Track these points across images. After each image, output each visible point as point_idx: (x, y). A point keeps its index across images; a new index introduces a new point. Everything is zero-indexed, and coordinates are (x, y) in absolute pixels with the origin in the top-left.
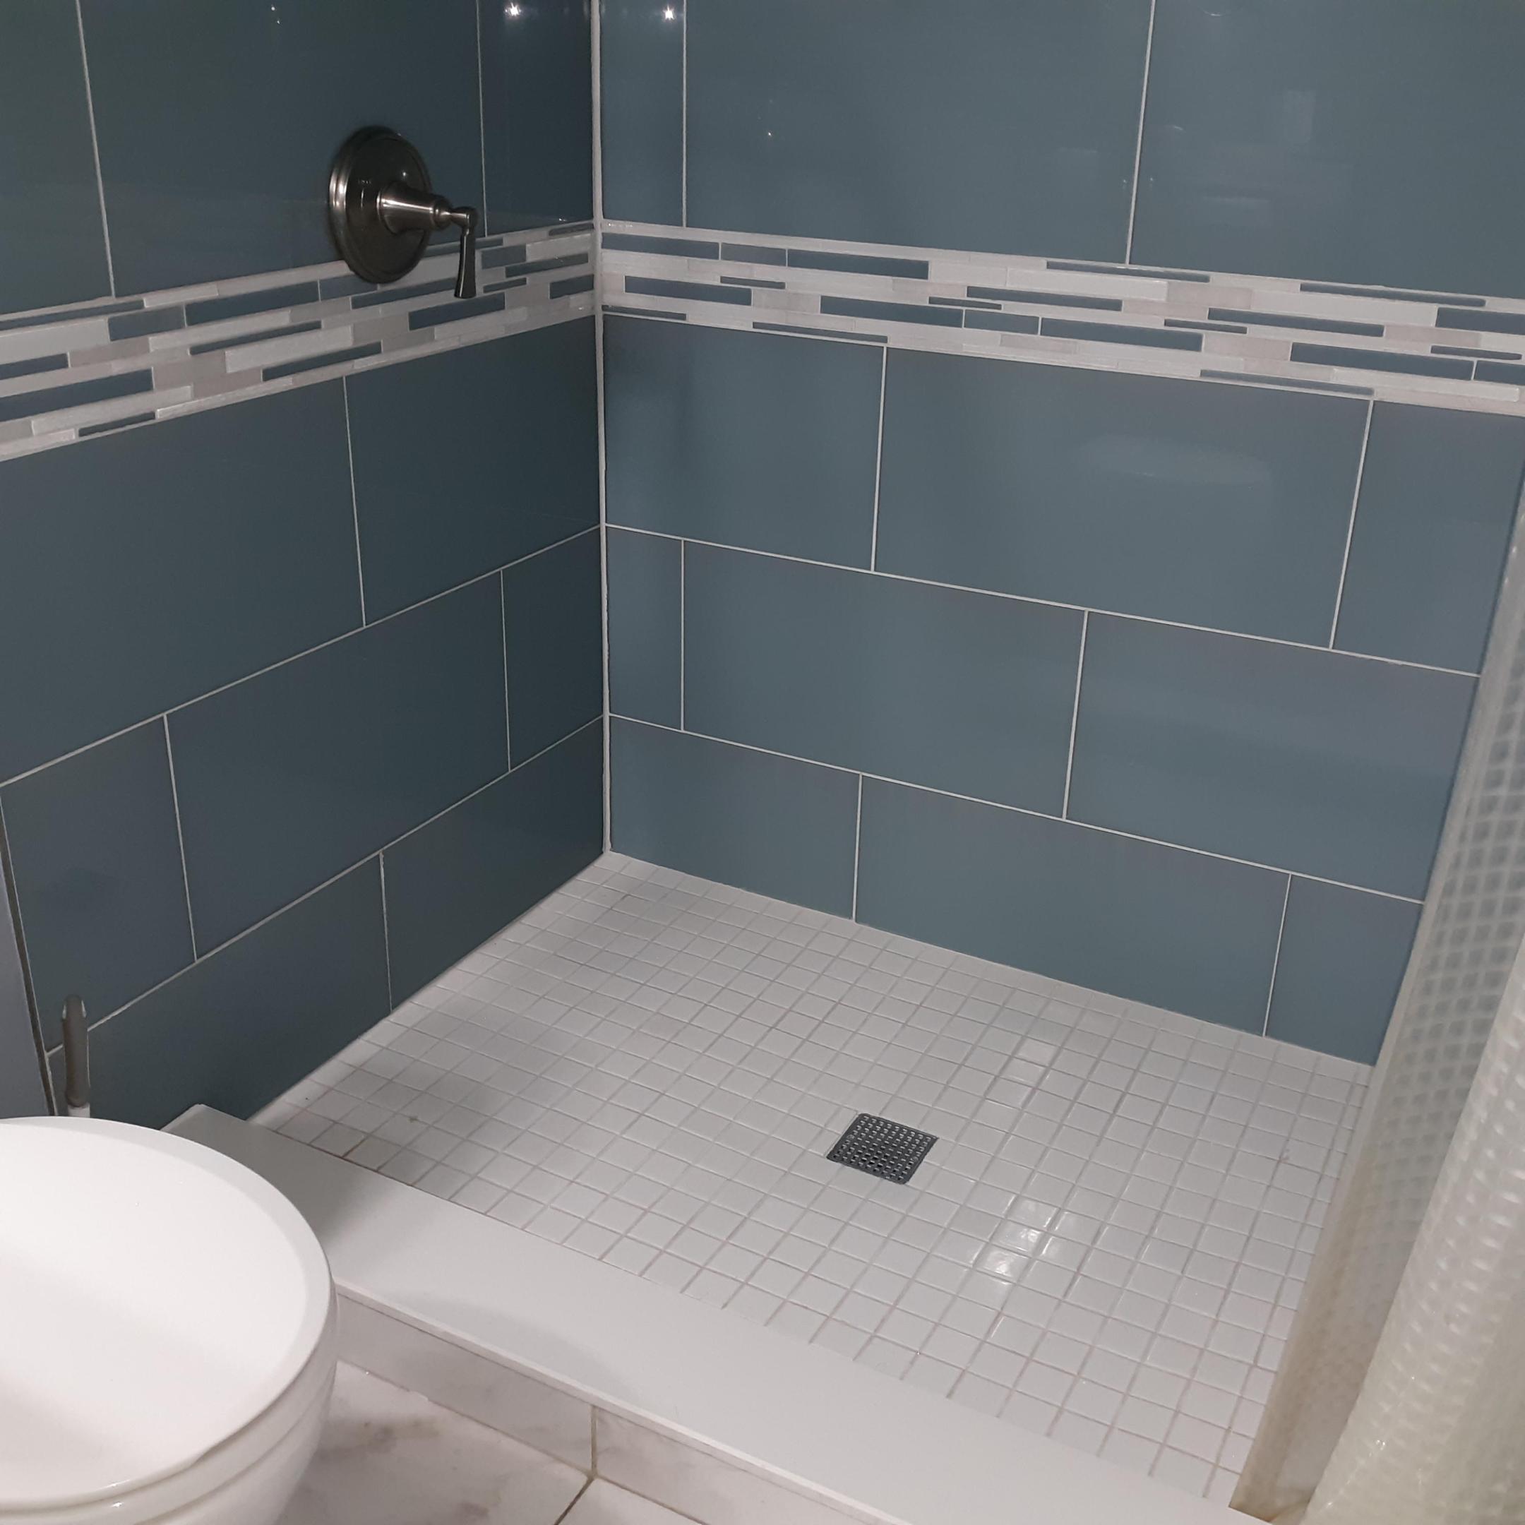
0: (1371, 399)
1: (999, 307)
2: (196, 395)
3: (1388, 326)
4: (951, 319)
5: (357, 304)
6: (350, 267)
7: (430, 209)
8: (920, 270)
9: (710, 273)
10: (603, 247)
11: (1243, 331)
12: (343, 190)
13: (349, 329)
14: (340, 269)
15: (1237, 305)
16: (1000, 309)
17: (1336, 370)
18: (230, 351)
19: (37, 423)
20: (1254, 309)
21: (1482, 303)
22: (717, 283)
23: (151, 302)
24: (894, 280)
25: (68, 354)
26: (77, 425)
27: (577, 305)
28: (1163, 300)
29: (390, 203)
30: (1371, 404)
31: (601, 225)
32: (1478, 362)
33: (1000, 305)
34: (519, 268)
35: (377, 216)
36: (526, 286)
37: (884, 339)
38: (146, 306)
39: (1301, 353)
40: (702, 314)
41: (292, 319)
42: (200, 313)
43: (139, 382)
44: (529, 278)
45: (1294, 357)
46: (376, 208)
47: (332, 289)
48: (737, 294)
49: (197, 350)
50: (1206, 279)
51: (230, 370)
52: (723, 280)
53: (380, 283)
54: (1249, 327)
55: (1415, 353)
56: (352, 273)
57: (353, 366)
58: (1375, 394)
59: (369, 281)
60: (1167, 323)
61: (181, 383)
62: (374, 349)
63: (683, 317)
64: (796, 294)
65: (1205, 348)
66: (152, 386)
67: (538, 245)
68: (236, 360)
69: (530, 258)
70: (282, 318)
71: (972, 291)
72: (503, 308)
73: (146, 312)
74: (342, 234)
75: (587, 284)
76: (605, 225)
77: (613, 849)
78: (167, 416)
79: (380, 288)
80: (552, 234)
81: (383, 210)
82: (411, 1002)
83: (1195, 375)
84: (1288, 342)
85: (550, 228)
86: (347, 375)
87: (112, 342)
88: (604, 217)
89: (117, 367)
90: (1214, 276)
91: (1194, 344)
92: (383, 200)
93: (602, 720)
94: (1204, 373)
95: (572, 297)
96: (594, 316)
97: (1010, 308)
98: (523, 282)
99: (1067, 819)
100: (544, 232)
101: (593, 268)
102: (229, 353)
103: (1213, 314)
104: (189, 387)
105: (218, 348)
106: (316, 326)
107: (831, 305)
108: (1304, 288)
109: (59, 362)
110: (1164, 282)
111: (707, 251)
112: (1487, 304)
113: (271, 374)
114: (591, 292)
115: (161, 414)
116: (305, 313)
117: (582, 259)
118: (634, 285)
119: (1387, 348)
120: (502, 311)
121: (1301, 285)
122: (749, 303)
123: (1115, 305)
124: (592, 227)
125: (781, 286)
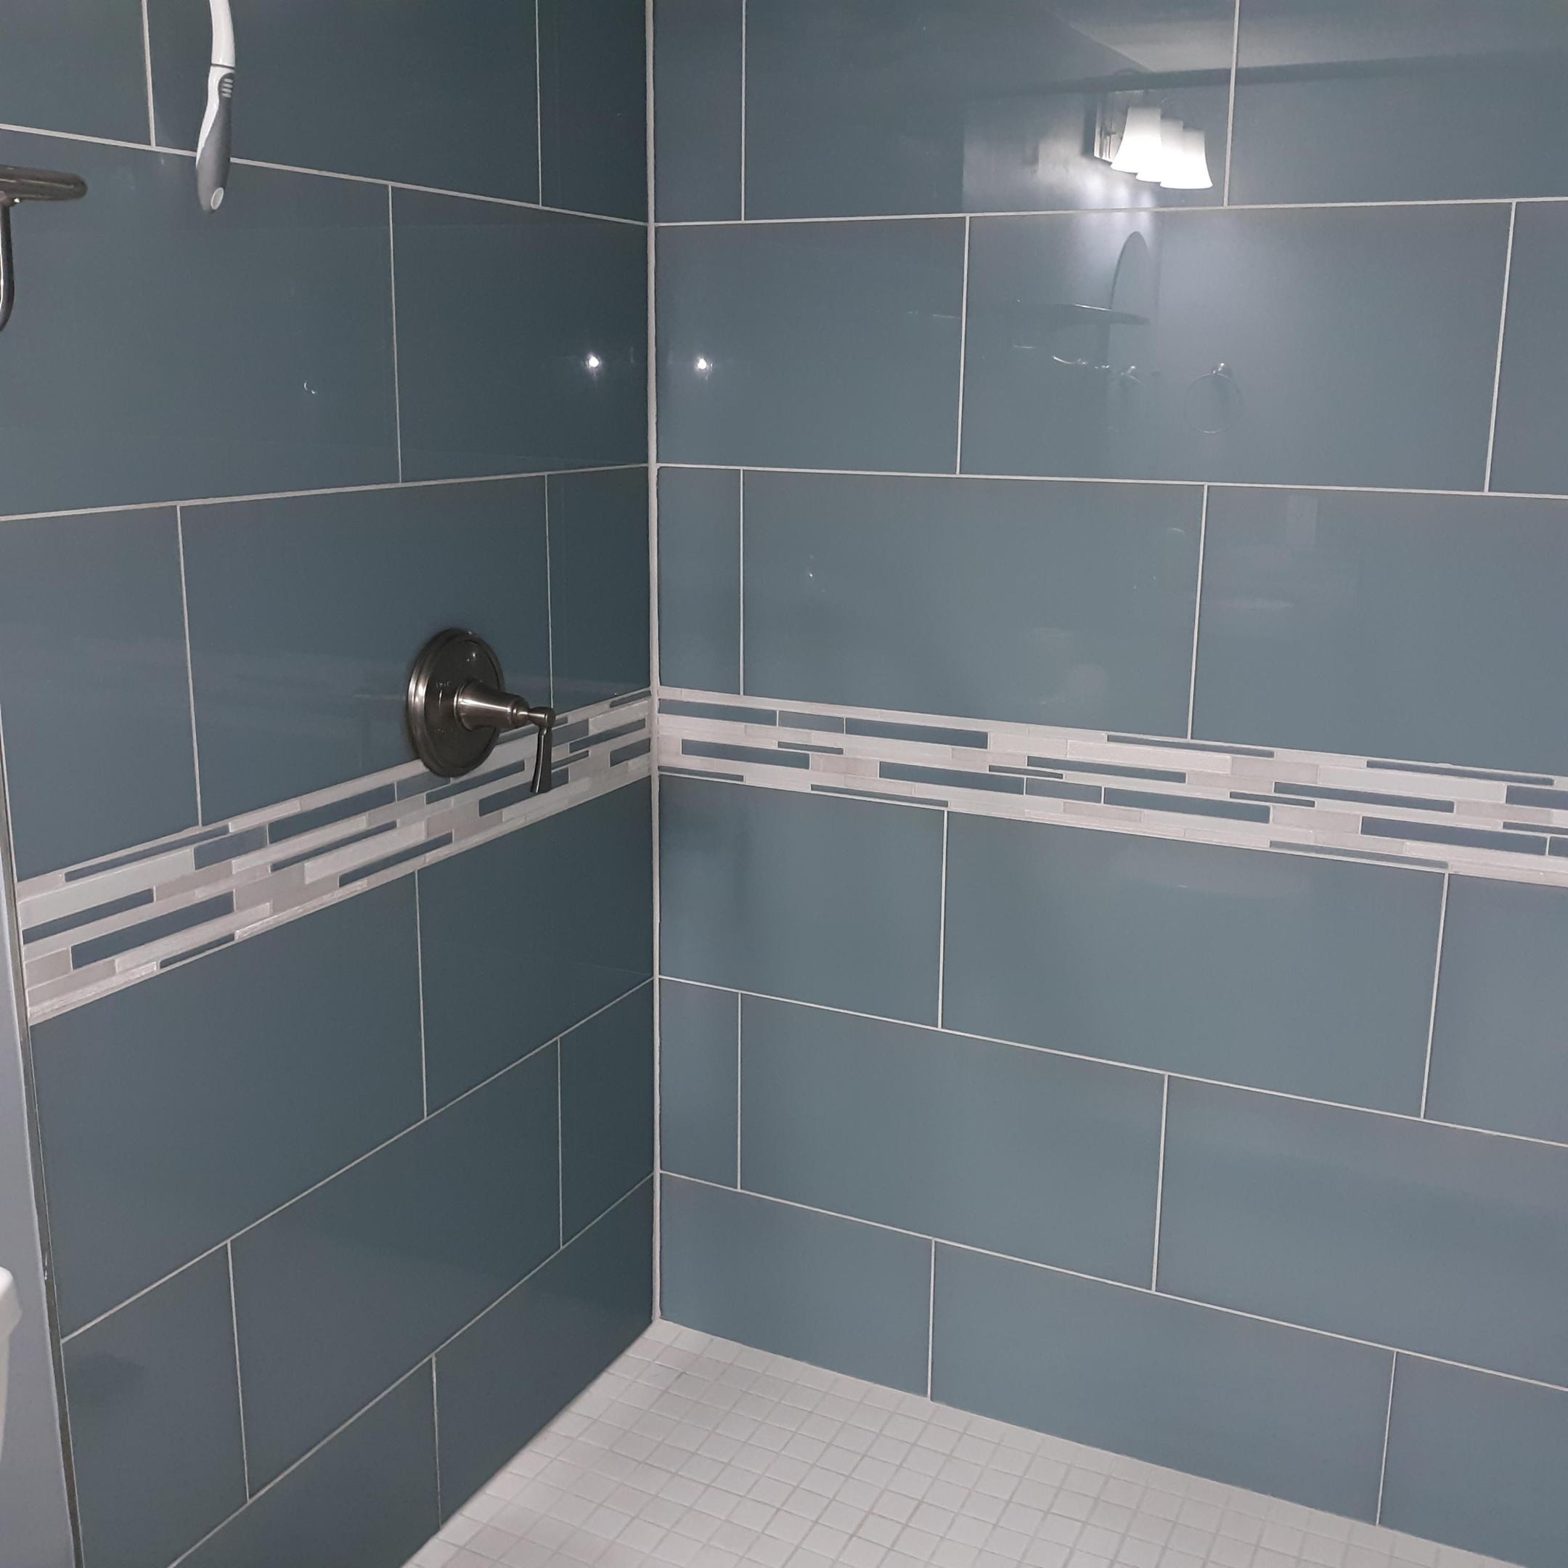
0: (1447, 872)
1: (1061, 776)
2: (275, 910)
3: (1459, 802)
4: (1013, 786)
5: (430, 800)
6: (426, 765)
7: (508, 709)
8: (979, 740)
9: (767, 738)
10: (659, 712)
11: (1312, 804)
12: (422, 691)
13: (423, 825)
14: (417, 768)
15: (1303, 780)
16: (1062, 778)
17: (1409, 843)
18: (308, 863)
19: (119, 961)
20: (1320, 784)
21: (1550, 782)
22: (775, 747)
23: (235, 825)
24: (953, 749)
25: (155, 889)
26: (158, 958)
27: (635, 769)
28: (1228, 772)
29: (468, 702)
30: (1447, 876)
31: (658, 691)
32: (1551, 838)
33: (1062, 775)
34: (583, 741)
35: (453, 715)
36: (588, 758)
37: (945, 804)
38: (231, 830)
39: (1371, 827)
40: (759, 776)
41: (369, 823)
42: (281, 830)
43: (221, 906)
44: (591, 750)
45: (1366, 830)
46: (453, 705)
47: (408, 789)
48: (796, 758)
49: (277, 867)
50: (1271, 755)
51: (308, 881)
52: (780, 745)
53: (453, 777)
54: (1317, 801)
55: (1488, 828)
56: (427, 770)
57: (425, 859)
58: (1450, 867)
59: (443, 776)
60: (1232, 795)
61: (263, 901)
62: (446, 840)
63: (741, 778)
64: (855, 760)
65: (1273, 820)
66: (233, 909)
67: (599, 718)
68: (314, 870)
69: (593, 731)
70: (360, 823)
71: (1032, 761)
72: (567, 782)
73: (232, 836)
74: (418, 733)
75: (644, 747)
76: (659, 691)
77: (663, 1317)
78: (246, 936)
79: (453, 781)
80: (613, 705)
81: (460, 708)
82: (461, 1514)
83: (1265, 846)
84: (1358, 816)
85: (611, 700)
86: (419, 868)
87: (197, 871)
88: (661, 684)
89: (201, 894)
90: (1278, 751)
91: (1262, 815)
92: (460, 700)
93: (652, 1180)
94: (1273, 844)
95: (630, 762)
96: (650, 777)
97: (1070, 777)
98: (586, 754)
99: (1156, 1291)
100: (605, 705)
101: (650, 732)
102: (308, 864)
103: (1280, 787)
104: (268, 904)
105: (298, 861)
106: (391, 826)
107: (889, 771)
108: (1370, 765)
109: (145, 897)
110: (1228, 757)
111: (766, 718)
112: (1555, 782)
113: (346, 879)
114: (648, 754)
115: (240, 935)
116: (381, 815)
117: (640, 724)
118: (690, 748)
119: (1458, 823)
120: (567, 785)
121: (1368, 762)
122: (807, 767)
123: (1179, 777)
124: (649, 694)
125: (840, 751)
